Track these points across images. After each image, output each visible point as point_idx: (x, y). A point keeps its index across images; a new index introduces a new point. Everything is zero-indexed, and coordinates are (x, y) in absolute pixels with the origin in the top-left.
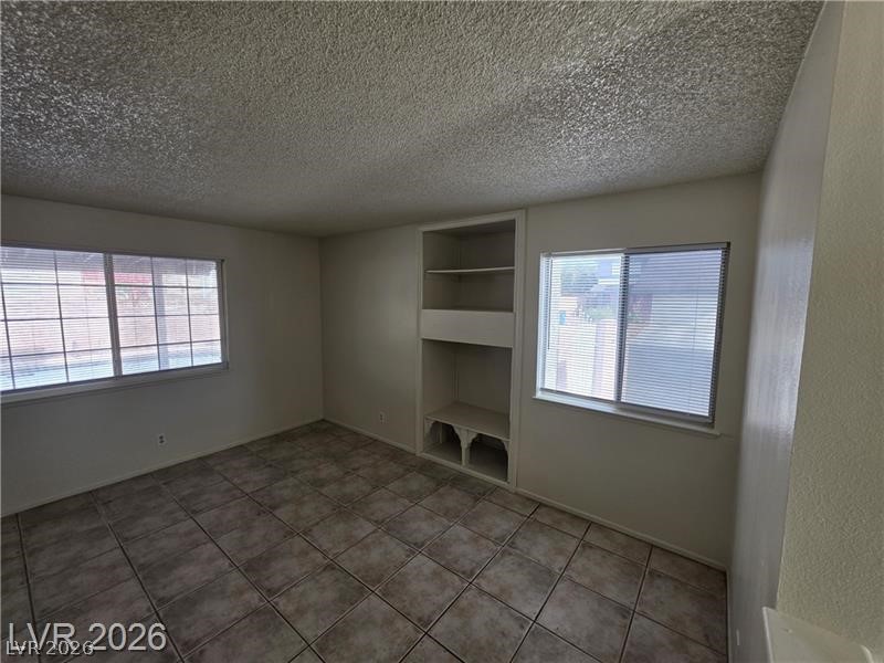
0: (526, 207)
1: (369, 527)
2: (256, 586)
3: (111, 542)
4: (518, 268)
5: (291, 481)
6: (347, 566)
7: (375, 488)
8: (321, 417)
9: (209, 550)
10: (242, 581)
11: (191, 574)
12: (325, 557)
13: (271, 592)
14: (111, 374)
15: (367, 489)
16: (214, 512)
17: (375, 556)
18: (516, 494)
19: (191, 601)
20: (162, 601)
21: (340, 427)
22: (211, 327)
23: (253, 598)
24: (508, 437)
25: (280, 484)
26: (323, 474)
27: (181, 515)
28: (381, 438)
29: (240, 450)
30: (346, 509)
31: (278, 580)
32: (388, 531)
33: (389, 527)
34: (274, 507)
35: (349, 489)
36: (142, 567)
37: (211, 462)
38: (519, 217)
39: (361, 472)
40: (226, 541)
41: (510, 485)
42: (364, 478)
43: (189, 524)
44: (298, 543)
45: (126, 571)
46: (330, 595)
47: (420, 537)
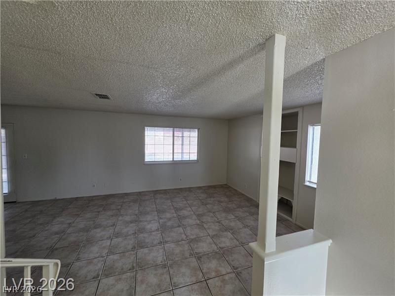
0: (303, 107)
1: (233, 217)
2: (199, 220)
3: (169, 201)
4: (299, 131)
5: (212, 199)
6: (223, 223)
7: (238, 207)
8: (225, 183)
9: (189, 209)
10: (196, 218)
11: (185, 213)
12: (218, 220)
13: (202, 222)
14: (172, 160)
15: (235, 207)
16: (191, 201)
17: (233, 224)
18: (295, 224)
19: (185, 217)
20: (179, 215)
21: (231, 187)
22: (194, 149)
23: (198, 222)
24: (293, 199)
25: (209, 199)
26: (222, 200)
27: (184, 200)
28: (245, 194)
29: (200, 188)
30: (227, 210)
31: (204, 220)
32: (239, 220)
33: (239, 219)
34: (206, 204)
35: (229, 206)
36: (175, 208)
37: (192, 189)
38: (300, 111)
39: (234, 202)
40: (193, 208)
41: (293, 220)
42: (235, 204)
43: (185, 202)
44: (211, 214)
45: (172, 207)
46: (217, 228)
47: (249, 224)
